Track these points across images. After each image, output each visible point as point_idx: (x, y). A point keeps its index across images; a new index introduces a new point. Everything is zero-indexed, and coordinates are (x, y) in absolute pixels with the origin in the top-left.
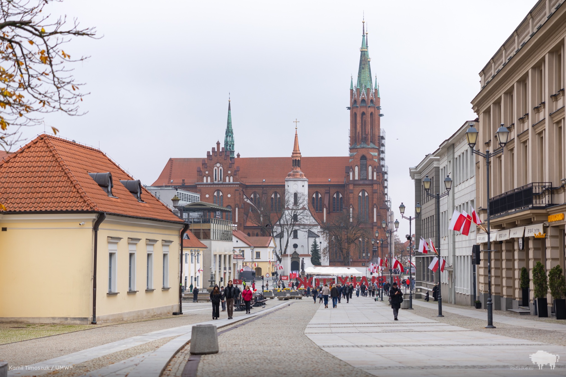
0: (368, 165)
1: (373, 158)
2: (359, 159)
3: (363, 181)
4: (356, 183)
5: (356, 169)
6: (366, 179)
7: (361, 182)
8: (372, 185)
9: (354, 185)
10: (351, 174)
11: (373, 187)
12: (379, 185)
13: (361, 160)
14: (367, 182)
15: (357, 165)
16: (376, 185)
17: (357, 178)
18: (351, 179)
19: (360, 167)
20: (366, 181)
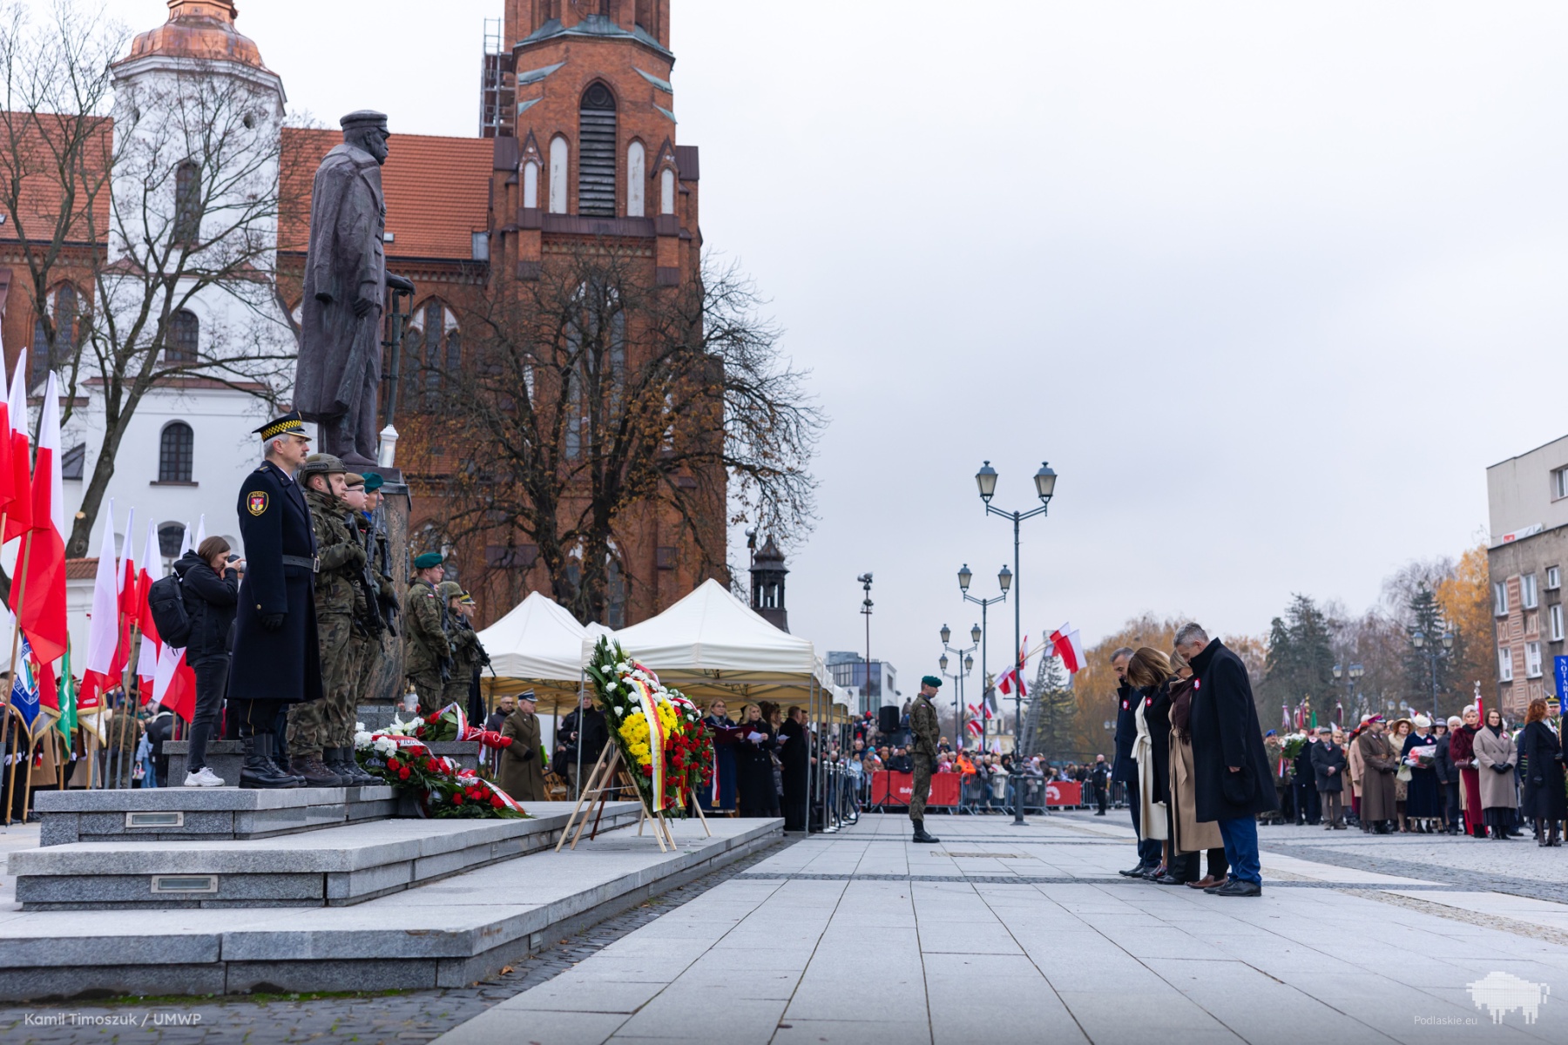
0: (625, 135)
1: (653, 99)
2: (575, 100)
3: (593, 222)
4: (554, 228)
5: (559, 152)
6: (615, 212)
7: (585, 227)
8: (650, 242)
9: (548, 238)
10: (530, 173)
11: (654, 258)
12: (686, 245)
13: (583, 106)
14: (616, 228)
15: (560, 134)
16: (675, 241)
17: (558, 205)
18: (530, 201)
19: (576, 144)
20: (610, 222)
